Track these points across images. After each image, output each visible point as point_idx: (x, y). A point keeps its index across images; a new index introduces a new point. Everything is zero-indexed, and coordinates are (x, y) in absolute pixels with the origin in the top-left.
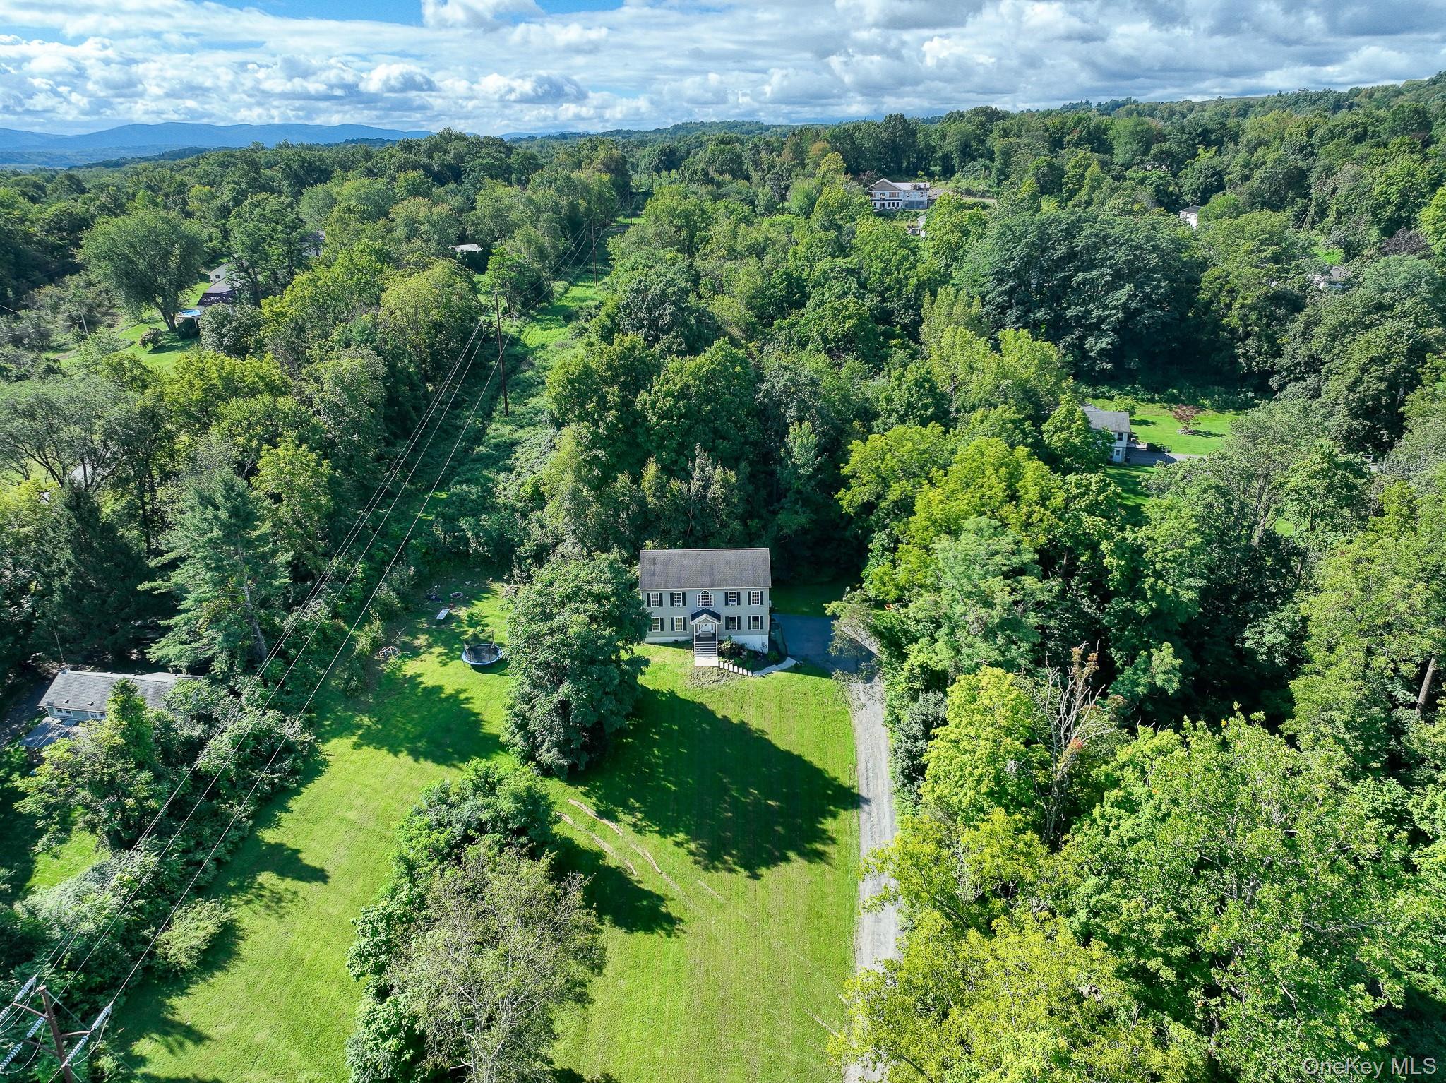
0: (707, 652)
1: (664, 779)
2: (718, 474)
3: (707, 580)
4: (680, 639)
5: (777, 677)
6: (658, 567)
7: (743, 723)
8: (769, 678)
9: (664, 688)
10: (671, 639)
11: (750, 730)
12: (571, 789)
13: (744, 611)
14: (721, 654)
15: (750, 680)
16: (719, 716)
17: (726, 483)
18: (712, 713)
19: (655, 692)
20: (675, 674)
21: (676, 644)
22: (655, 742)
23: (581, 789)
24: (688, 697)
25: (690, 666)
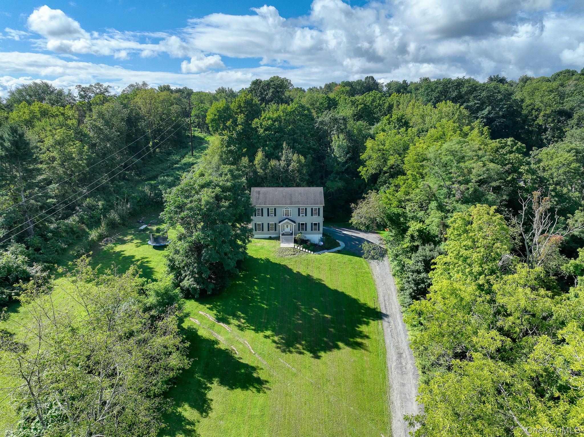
0: (288, 241)
1: (259, 302)
2: (295, 157)
3: (288, 201)
4: (273, 236)
5: (327, 255)
6: (261, 196)
7: (309, 275)
8: (323, 255)
9: (263, 257)
10: (268, 236)
11: (313, 279)
12: (201, 306)
13: (309, 220)
14: (296, 241)
15: (313, 256)
16: (295, 272)
17: (299, 162)
18: (290, 270)
19: (257, 260)
20: (269, 251)
21: (270, 238)
22: (255, 284)
23: (208, 306)
24: (277, 262)
25: (278, 247)
